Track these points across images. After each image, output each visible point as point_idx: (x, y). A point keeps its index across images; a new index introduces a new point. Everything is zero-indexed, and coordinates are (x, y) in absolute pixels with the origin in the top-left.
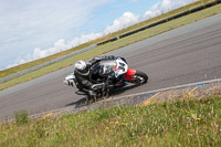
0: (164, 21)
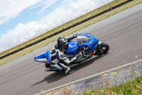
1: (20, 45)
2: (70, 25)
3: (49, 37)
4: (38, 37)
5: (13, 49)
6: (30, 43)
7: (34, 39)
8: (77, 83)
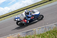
3: (12, 14)
7: (6, 14)
8: (23, 32)
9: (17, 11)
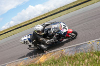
0: (11, 31)
1: (30, 21)
2: (65, 8)
3: (50, 16)
4: (42, 16)
5: (25, 22)
6: (37, 19)
7: (39, 17)
9: (58, 11)
